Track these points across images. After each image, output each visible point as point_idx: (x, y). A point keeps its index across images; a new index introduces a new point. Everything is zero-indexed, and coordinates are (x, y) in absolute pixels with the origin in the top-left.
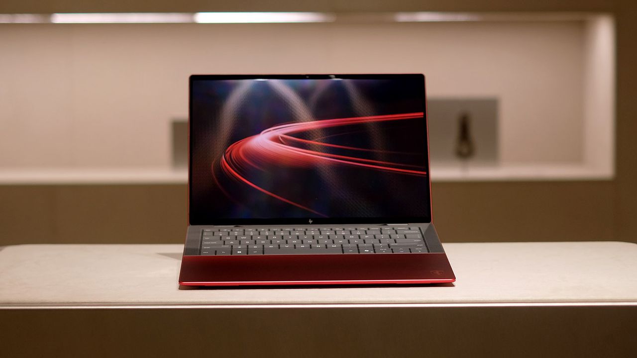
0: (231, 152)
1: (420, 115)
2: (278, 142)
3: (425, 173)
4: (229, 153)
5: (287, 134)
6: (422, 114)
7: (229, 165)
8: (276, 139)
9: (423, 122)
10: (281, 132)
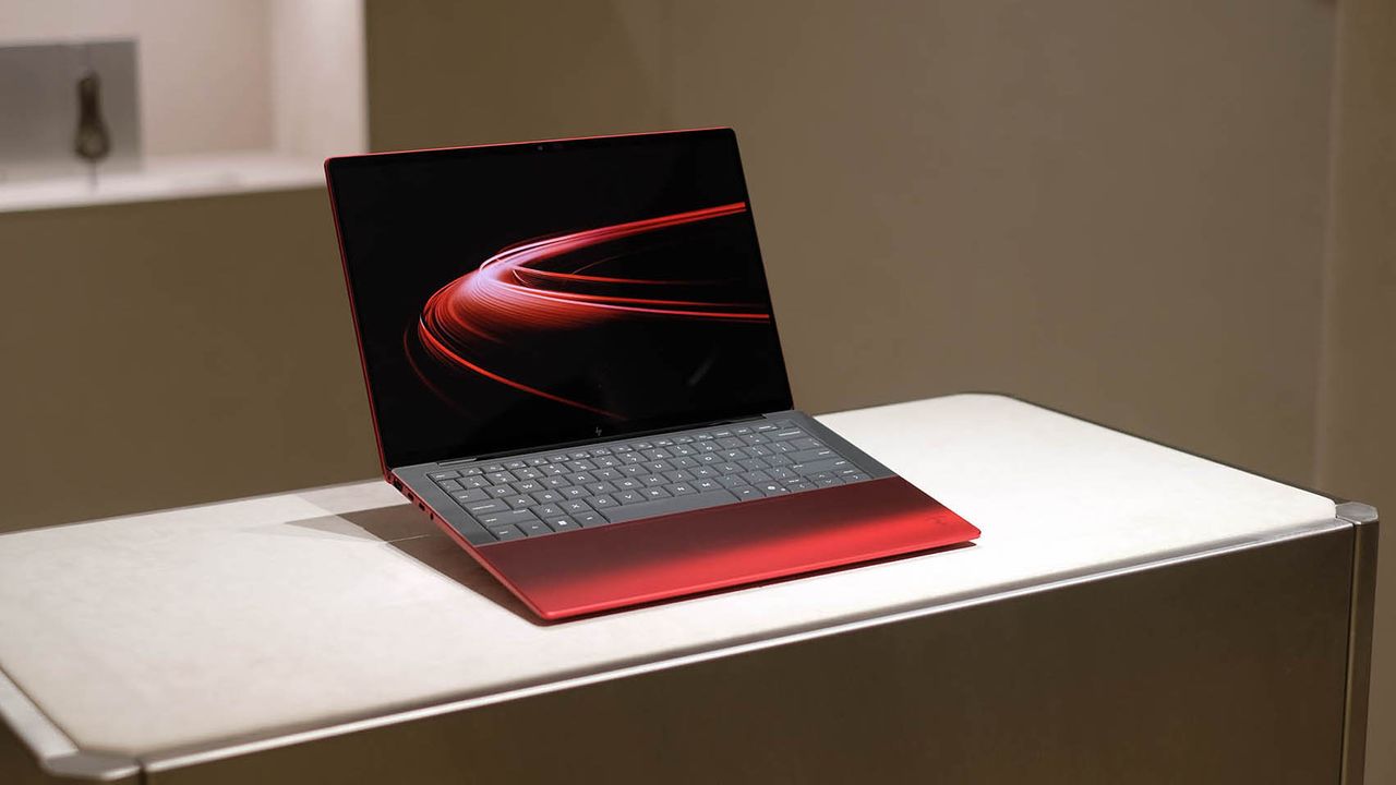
0: (434, 309)
1: (737, 207)
2: (512, 282)
3: (767, 316)
4: (430, 313)
5: (526, 265)
6: (743, 205)
7: (435, 337)
8: (509, 277)
9: (747, 217)
10: (512, 262)
